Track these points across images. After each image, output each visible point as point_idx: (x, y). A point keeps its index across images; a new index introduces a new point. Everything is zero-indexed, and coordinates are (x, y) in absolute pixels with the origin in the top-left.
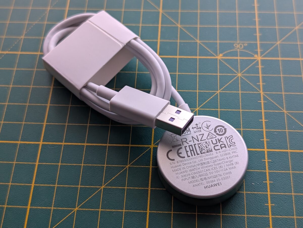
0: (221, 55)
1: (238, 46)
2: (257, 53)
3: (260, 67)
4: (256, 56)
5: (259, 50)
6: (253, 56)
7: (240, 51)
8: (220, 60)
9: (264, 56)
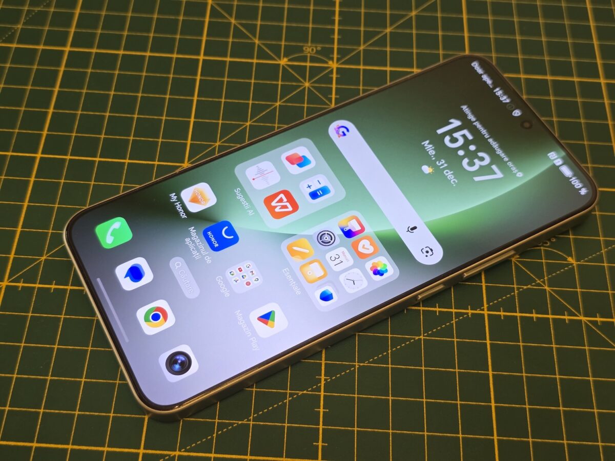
0: (286, 59)
1: (309, 49)
2: (332, 59)
3: (334, 76)
4: (330, 62)
5: (335, 56)
6: (327, 63)
7: (310, 56)
8: (283, 66)
9: (343, 63)
